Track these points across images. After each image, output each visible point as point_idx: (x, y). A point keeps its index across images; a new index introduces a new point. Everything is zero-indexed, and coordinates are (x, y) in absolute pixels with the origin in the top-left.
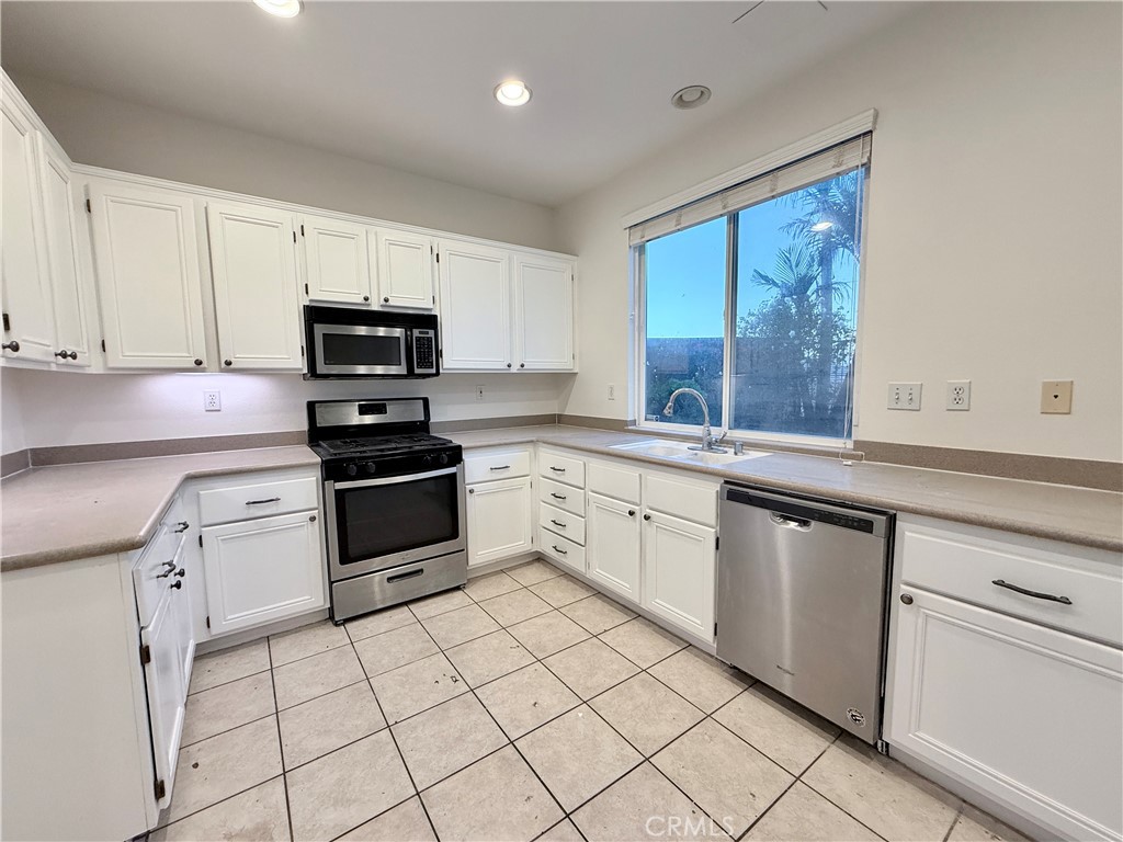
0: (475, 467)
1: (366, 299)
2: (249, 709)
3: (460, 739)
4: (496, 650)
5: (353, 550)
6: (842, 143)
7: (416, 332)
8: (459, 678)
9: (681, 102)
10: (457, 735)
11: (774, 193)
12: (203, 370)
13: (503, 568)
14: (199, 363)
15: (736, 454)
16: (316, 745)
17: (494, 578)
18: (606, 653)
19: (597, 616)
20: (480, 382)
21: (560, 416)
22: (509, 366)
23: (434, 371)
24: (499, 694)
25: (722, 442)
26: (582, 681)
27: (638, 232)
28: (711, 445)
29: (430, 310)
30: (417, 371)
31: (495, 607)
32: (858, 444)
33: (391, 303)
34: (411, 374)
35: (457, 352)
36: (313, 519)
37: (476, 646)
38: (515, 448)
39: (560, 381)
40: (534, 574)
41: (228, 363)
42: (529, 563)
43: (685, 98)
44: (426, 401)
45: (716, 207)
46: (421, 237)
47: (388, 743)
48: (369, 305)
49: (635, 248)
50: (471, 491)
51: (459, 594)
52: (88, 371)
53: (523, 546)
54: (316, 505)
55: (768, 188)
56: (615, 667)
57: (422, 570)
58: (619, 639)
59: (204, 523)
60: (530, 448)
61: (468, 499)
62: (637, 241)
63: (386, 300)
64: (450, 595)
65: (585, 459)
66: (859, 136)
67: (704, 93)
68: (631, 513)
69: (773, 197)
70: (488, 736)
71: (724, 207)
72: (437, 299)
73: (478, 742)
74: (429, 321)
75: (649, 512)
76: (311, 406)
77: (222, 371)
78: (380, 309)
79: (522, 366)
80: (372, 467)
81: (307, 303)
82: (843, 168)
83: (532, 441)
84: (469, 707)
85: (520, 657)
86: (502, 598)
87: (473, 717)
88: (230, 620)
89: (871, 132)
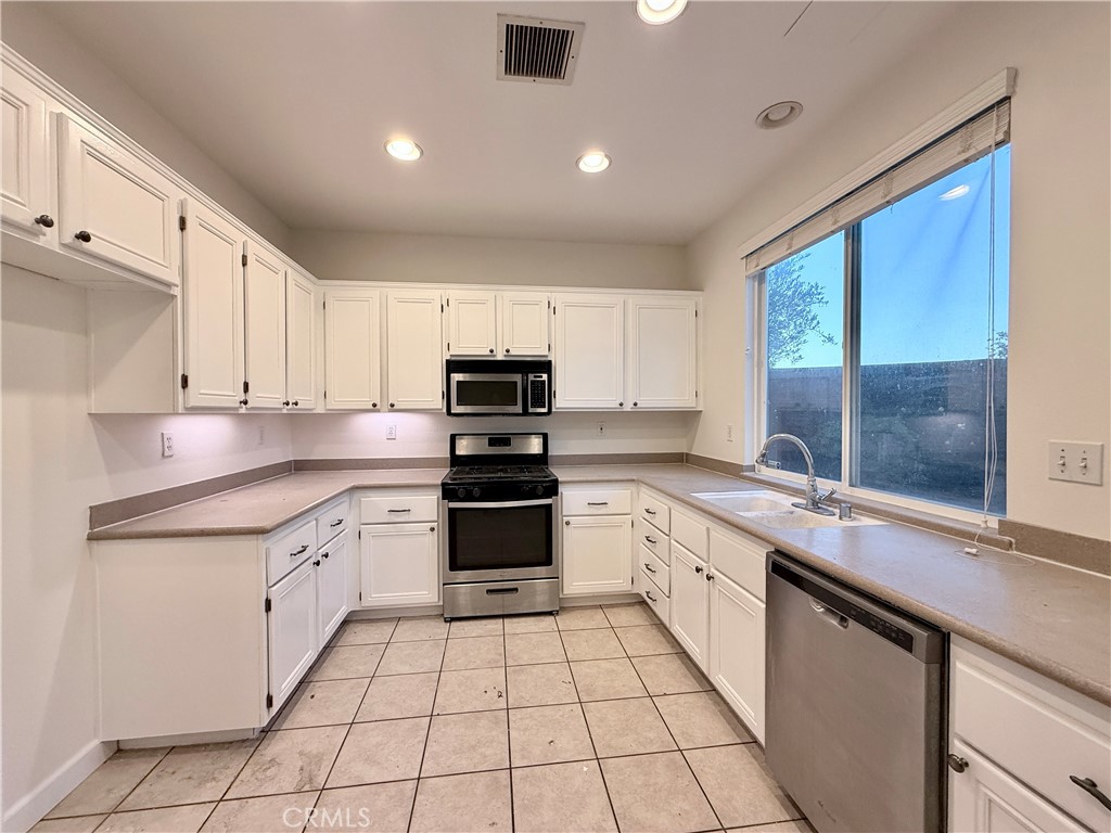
0: (574, 500)
1: (492, 351)
2: (360, 668)
3: (473, 748)
4: (548, 680)
5: (460, 560)
6: (972, 120)
7: (531, 377)
8: (504, 695)
9: (768, 121)
10: (473, 743)
11: (888, 198)
12: (379, 411)
13: (602, 603)
14: (375, 405)
15: (841, 518)
16: (381, 711)
17: (588, 612)
18: (651, 718)
19: (666, 675)
20: (600, 420)
21: (687, 454)
22: (621, 405)
23: (545, 410)
24: (527, 721)
25: (831, 499)
26: (607, 738)
27: (754, 260)
28: (817, 504)
29: (546, 356)
30: (531, 410)
31: (574, 639)
32: (1006, 526)
33: (512, 353)
34: (525, 413)
35: (568, 393)
36: (432, 529)
37: (535, 670)
38: (617, 485)
39: (686, 419)
40: (628, 617)
41: (392, 405)
42: (629, 605)
43: (771, 117)
44: (545, 437)
45: (826, 223)
46: (541, 294)
47: (423, 729)
48: (494, 356)
49: (754, 277)
50: (568, 523)
51: (550, 619)
52: (315, 412)
53: (620, 584)
54: (436, 519)
55: (881, 194)
56: (651, 735)
57: (516, 590)
58: (674, 707)
59: (363, 522)
60: (633, 487)
61: (565, 530)
62: (753, 270)
63: (508, 351)
64: (542, 618)
65: (671, 504)
66: (991, 108)
67: (794, 108)
68: (698, 570)
69: (889, 203)
70: (496, 754)
71: (835, 223)
72: (552, 346)
73: (485, 757)
74: (545, 366)
75: (713, 572)
76: (453, 438)
77: (390, 411)
78: (504, 359)
79: (635, 404)
80: (476, 491)
81: (448, 358)
82: (972, 152)
83: (633, 480)
84: (497, 723)
85: (566, 693)
86: (584, 633)
87: (494, 733)
88: (376, 599)
89: (1008, 98)
